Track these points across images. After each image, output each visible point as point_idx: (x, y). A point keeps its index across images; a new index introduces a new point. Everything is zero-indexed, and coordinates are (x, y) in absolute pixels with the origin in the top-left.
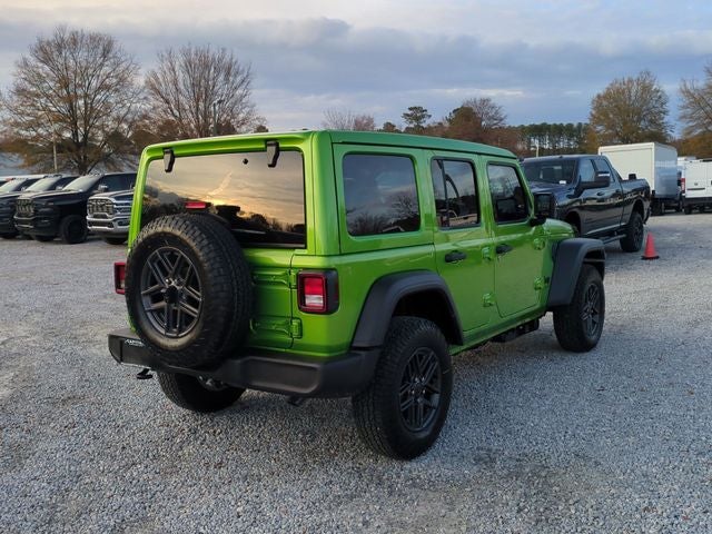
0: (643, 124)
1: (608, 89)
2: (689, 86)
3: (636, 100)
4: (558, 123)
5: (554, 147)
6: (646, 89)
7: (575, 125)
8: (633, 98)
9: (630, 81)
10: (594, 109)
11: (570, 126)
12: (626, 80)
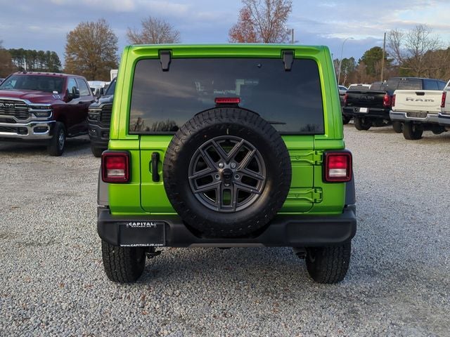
0: (102, 56)
1: (78, 29)
2: (133, 32)
3: (97, 39)
4: (33, 50)
5: (30, 67)
6: (103, 31)
7: (45, 52)
8: (95, 37)
9: (92, 24)
10: (69, 41)
11: (41, 53)
12: (89, 24)
